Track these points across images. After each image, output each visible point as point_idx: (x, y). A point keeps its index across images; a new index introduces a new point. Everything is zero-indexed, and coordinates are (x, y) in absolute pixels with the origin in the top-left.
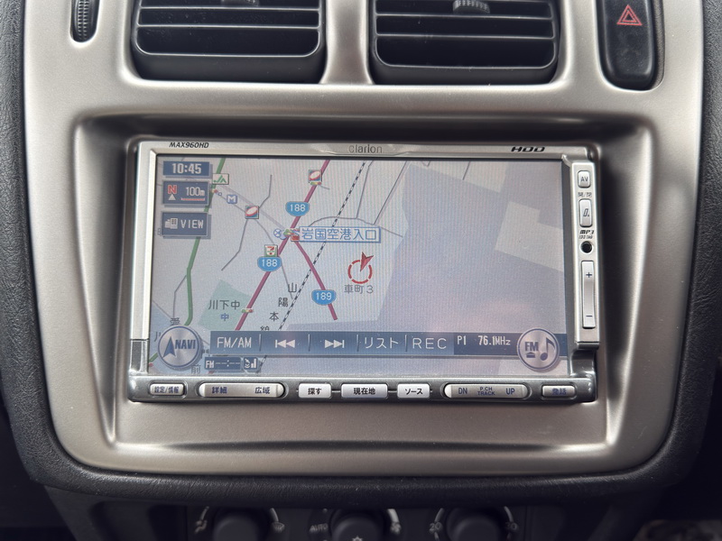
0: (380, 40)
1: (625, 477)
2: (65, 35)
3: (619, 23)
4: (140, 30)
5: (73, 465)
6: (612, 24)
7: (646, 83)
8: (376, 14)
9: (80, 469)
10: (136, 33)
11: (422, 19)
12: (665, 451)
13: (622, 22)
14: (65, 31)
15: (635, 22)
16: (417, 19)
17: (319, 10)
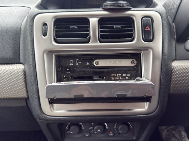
0: (100, 34)
1: (149, 115)
2: (41, 35)
3: (146, 30)
4: (56, 34)
5: (45, 115)
6: (144, 30)
7: (151, 41)
8: (99, 29)
9: (47, 116)
10: (55, 35)
11: (108, 30)
12: (157, 110)
13: (146, 29)
14: (42, 35)
15: (149, 29)
16: (107, 30)
17: (89, 29)
